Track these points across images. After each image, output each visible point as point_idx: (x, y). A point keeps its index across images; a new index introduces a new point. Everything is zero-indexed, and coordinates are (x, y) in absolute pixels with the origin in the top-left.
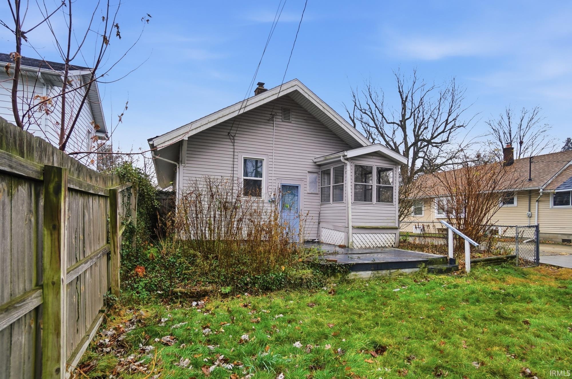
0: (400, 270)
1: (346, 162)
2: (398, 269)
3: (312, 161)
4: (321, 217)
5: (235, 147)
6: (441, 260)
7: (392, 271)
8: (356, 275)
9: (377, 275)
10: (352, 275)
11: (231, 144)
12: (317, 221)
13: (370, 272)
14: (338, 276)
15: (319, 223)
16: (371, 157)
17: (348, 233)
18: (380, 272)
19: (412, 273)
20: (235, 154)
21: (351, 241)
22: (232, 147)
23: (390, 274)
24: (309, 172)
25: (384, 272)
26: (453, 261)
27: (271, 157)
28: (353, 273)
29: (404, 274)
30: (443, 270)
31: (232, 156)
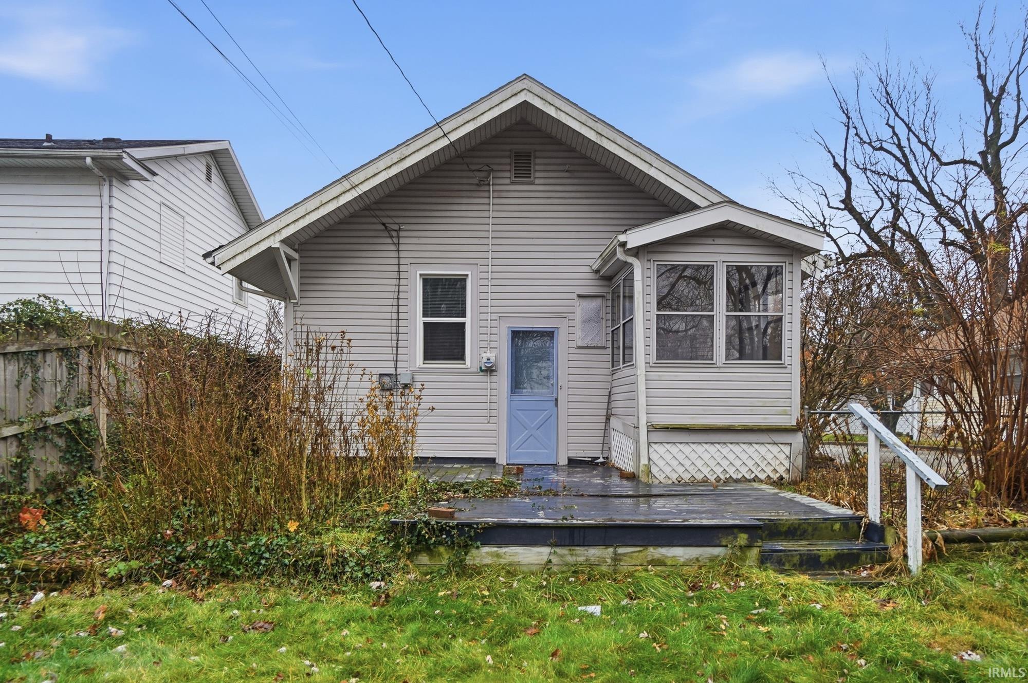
0: (651, 549)
1: (630, 260)
2: (646, 546)
3: (587, 269)
4: (613, 404)
5: (402, 254)
6: (837, 526)
7: (621, 550)
8: (498, 556)
9: (570, 559)
10: (483, 555)
11: (393, 248)
12: (604, 412)
13: (546, 550)
14: (440, 554)
15: (608, 419)
17: (637, 442)
18: (579, 550)
19: (697, 559)
20: (402, 268)
21: (644, 461)
22: (395, 254)
23: (616, 559)
24: (580, 296)
25: (594, 553)
26: (874, 532)
27: (484, 269)
28: (486, 549)
29: (669, 562)
30: (822, 560)
31: (395, 275)
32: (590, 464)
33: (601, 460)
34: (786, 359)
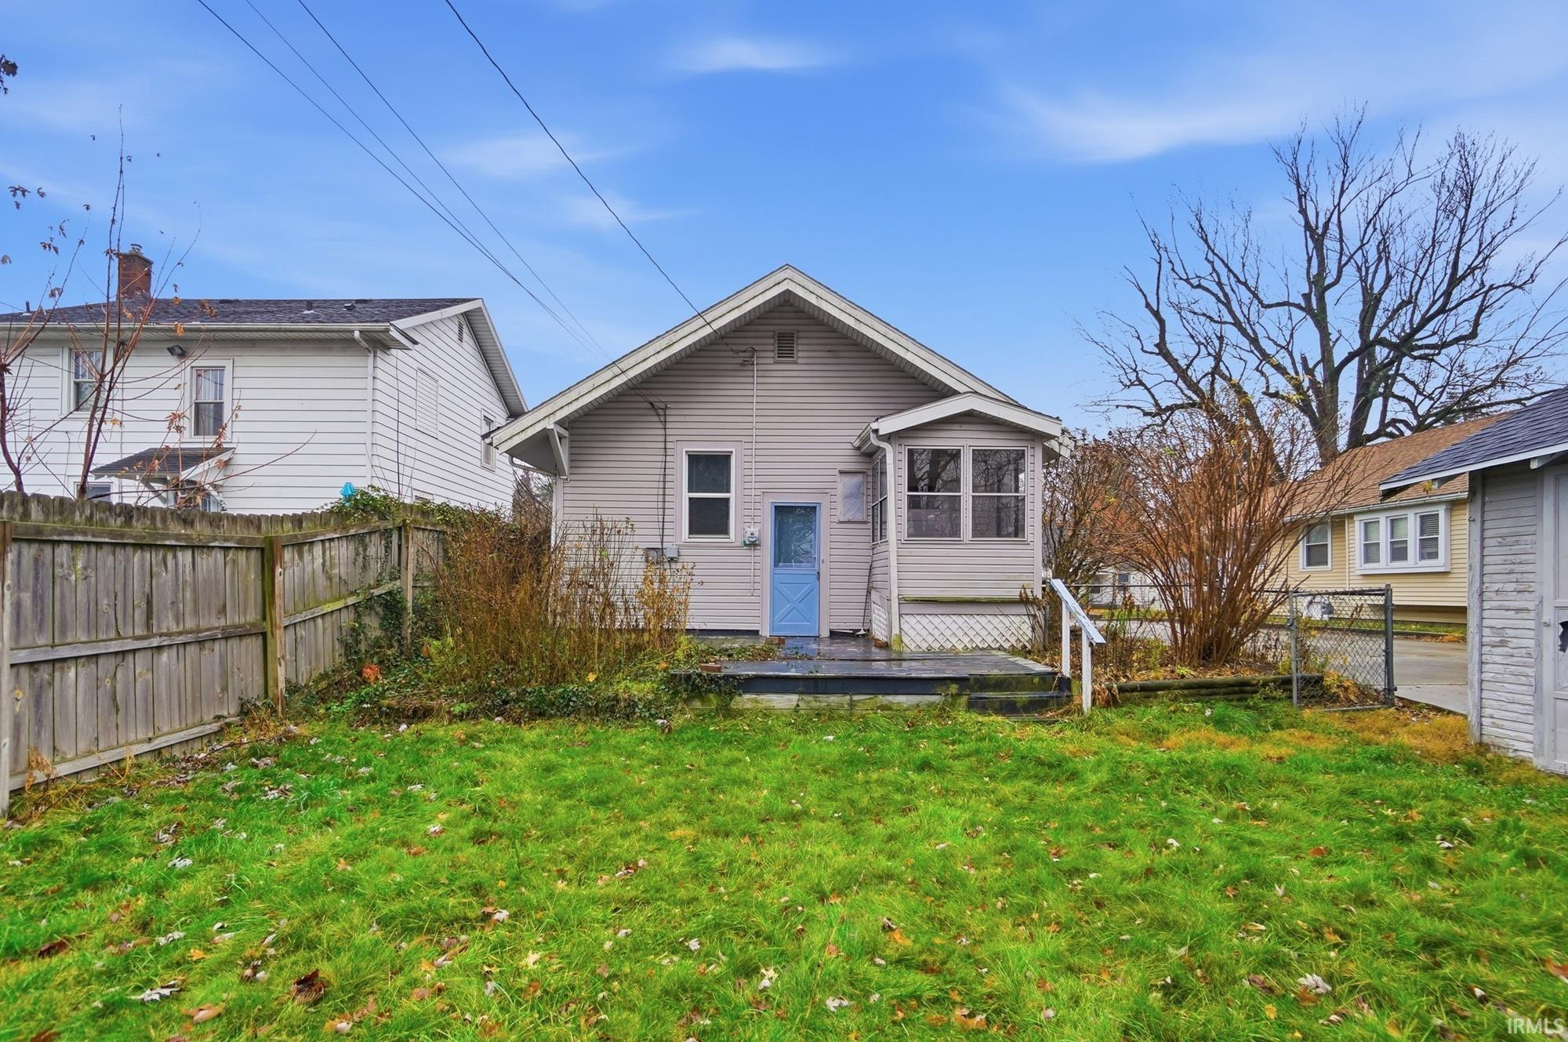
0: (880, 697)
1: (883, 445)
2: (876, 694)
3: (849, 446)
4: (874, 578)
5: (668, 432)
6: (1036, 680)
7: (855, 698)
8: (757, 701)
9: (815, 704)
10: (745, 701)
11: (660, 425)
12: (865, 586)
13: (795, 697)
14: (710, 700)
15: (869, 592)
16: (957, 427)
17: (890, 613)
18: (822, 697)
19: (918, 705)
20: (669, 445)
21: (896, 631)
22: (662, 432)
23: (852, 705)
24: (841, 472)
25: (834, 699)
26: (1065, 684)
27: (748, 446)
28: (747, 696)
29: (895, 707)
30: (1019, 705)
31: (662, 452)
32: (853, 635)
33: (862, 632)
34: (1028, 536)
